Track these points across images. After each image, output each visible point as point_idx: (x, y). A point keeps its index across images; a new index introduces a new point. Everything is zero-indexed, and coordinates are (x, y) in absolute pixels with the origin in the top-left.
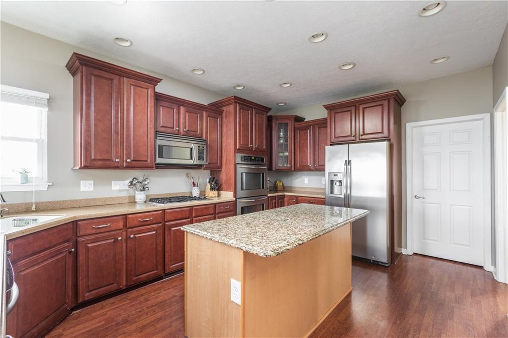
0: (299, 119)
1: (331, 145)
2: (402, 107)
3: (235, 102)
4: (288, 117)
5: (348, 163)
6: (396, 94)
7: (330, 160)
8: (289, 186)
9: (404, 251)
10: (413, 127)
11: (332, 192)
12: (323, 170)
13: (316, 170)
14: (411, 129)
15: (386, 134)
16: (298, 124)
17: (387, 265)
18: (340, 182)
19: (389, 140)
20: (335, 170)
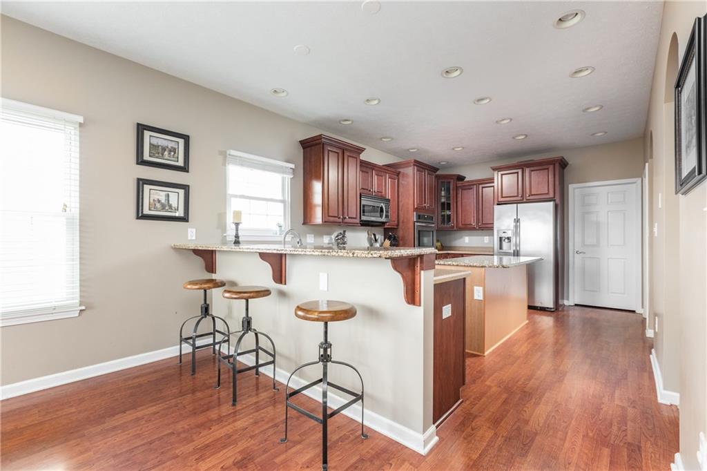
0: (461, 178)
1: (498, 204)
2: (565, 170)
3: (414, 165)
4: (451, 176)
5: (517, 221)
6: (561, 160)
7: (498, 219)
8: (448, 245)
9: (566, 303)
10: (574, 189)
11: (501, 248)
12: (491, 229)
13: (481, 229)
14: (574, 190)
15: (551, 195)
16: (460, 184)
17: (553, 310)
18: (509, 238)
19: (554, 200)
20: (503, 228)
